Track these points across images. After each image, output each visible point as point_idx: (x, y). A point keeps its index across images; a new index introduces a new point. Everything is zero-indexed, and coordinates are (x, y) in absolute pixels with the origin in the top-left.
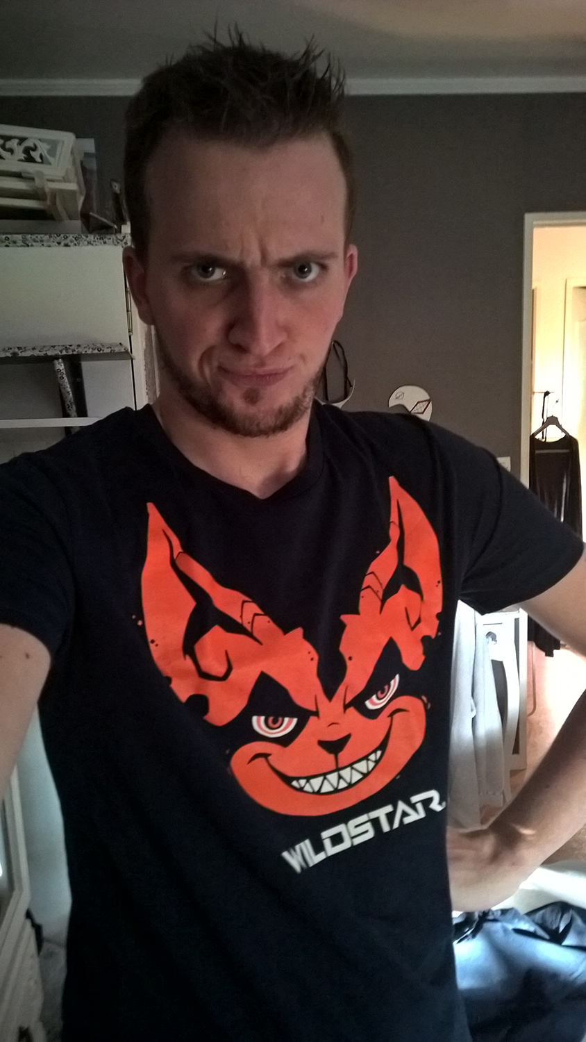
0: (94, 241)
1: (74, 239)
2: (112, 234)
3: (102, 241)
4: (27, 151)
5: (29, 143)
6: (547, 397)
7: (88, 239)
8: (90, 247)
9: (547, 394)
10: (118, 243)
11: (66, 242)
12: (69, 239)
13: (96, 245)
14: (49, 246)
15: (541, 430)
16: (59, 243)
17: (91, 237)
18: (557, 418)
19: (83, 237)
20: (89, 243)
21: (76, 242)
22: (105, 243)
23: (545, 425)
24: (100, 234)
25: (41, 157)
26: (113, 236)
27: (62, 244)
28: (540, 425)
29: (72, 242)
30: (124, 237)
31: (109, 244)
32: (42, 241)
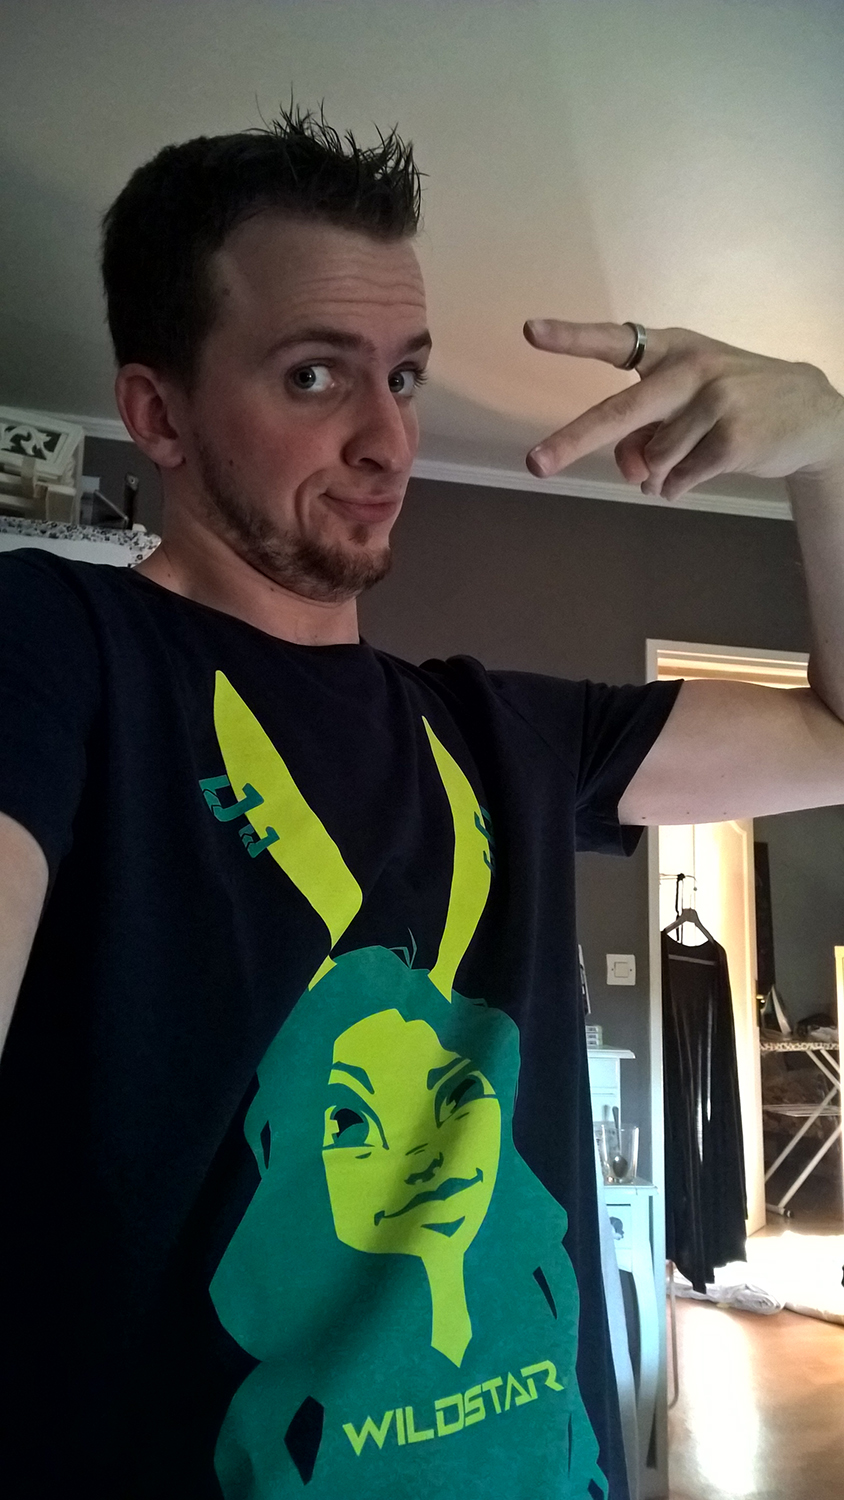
0: (93, 535)
1: (65, 529)
2: (119, 528)
3: (103, 536)
4: (17, 439)
5: (21, 431)
6: (680, 882)
7: (85, 531)
8: (86, 541)
9: (681, 877)
10: (126, 542)
11: (53, 531)
12: (58, 528)
13: (95, 540)
14: (29, 535)
15: (674, 926)
16: (44, 532)
17: (89, 530)
18: (695, 912)
19: (78, 527)
20: (86, 537)
21: (67, 533)
22: (107, 539)
23: (680, 920)
24: (102, 527)
25: (35, 448)
26: (121, 533)
27: (48, 533)
28: (673, 919)
29: (62, 532)
30: (135, 535)
31: (113, 542)
32: (19, 526)
